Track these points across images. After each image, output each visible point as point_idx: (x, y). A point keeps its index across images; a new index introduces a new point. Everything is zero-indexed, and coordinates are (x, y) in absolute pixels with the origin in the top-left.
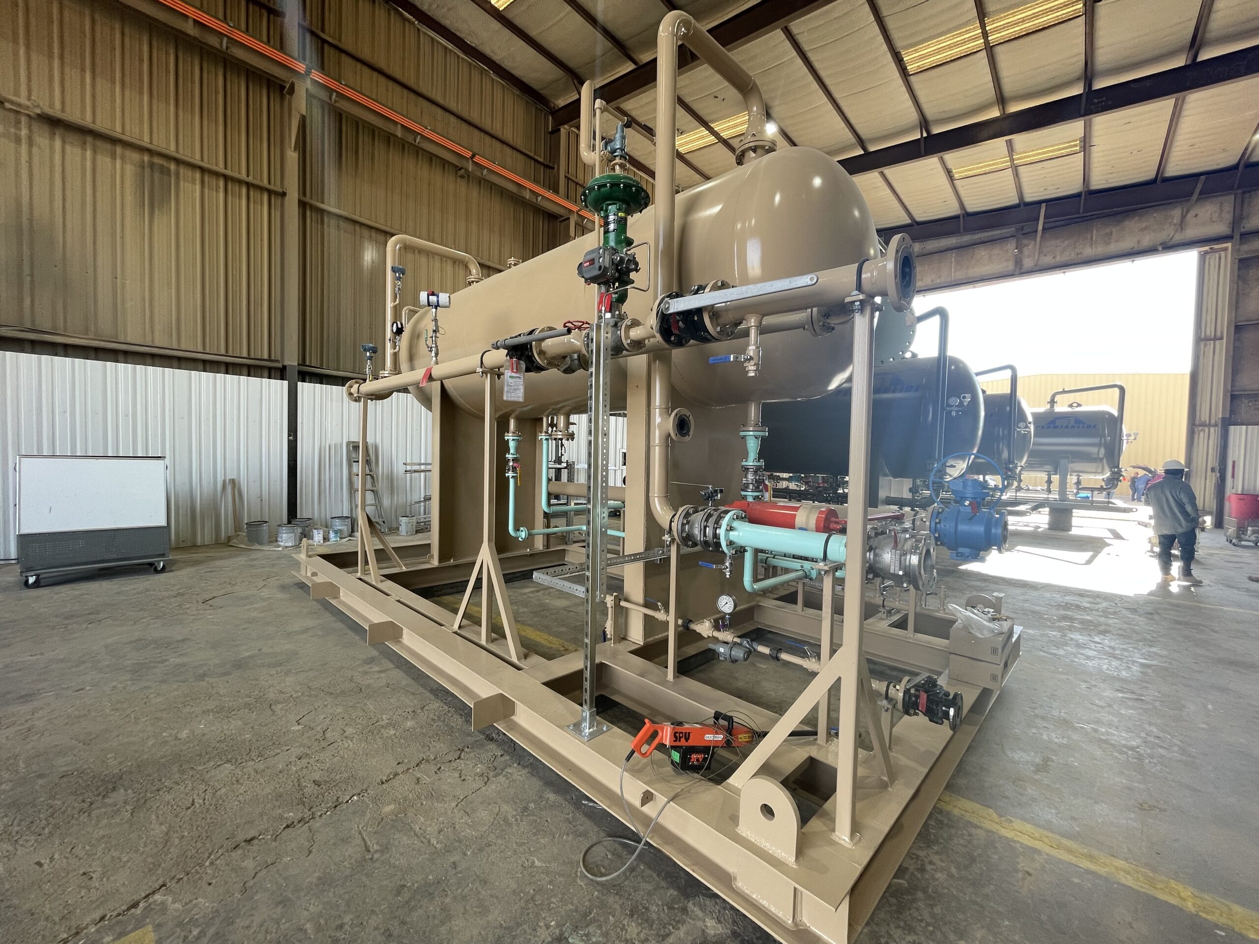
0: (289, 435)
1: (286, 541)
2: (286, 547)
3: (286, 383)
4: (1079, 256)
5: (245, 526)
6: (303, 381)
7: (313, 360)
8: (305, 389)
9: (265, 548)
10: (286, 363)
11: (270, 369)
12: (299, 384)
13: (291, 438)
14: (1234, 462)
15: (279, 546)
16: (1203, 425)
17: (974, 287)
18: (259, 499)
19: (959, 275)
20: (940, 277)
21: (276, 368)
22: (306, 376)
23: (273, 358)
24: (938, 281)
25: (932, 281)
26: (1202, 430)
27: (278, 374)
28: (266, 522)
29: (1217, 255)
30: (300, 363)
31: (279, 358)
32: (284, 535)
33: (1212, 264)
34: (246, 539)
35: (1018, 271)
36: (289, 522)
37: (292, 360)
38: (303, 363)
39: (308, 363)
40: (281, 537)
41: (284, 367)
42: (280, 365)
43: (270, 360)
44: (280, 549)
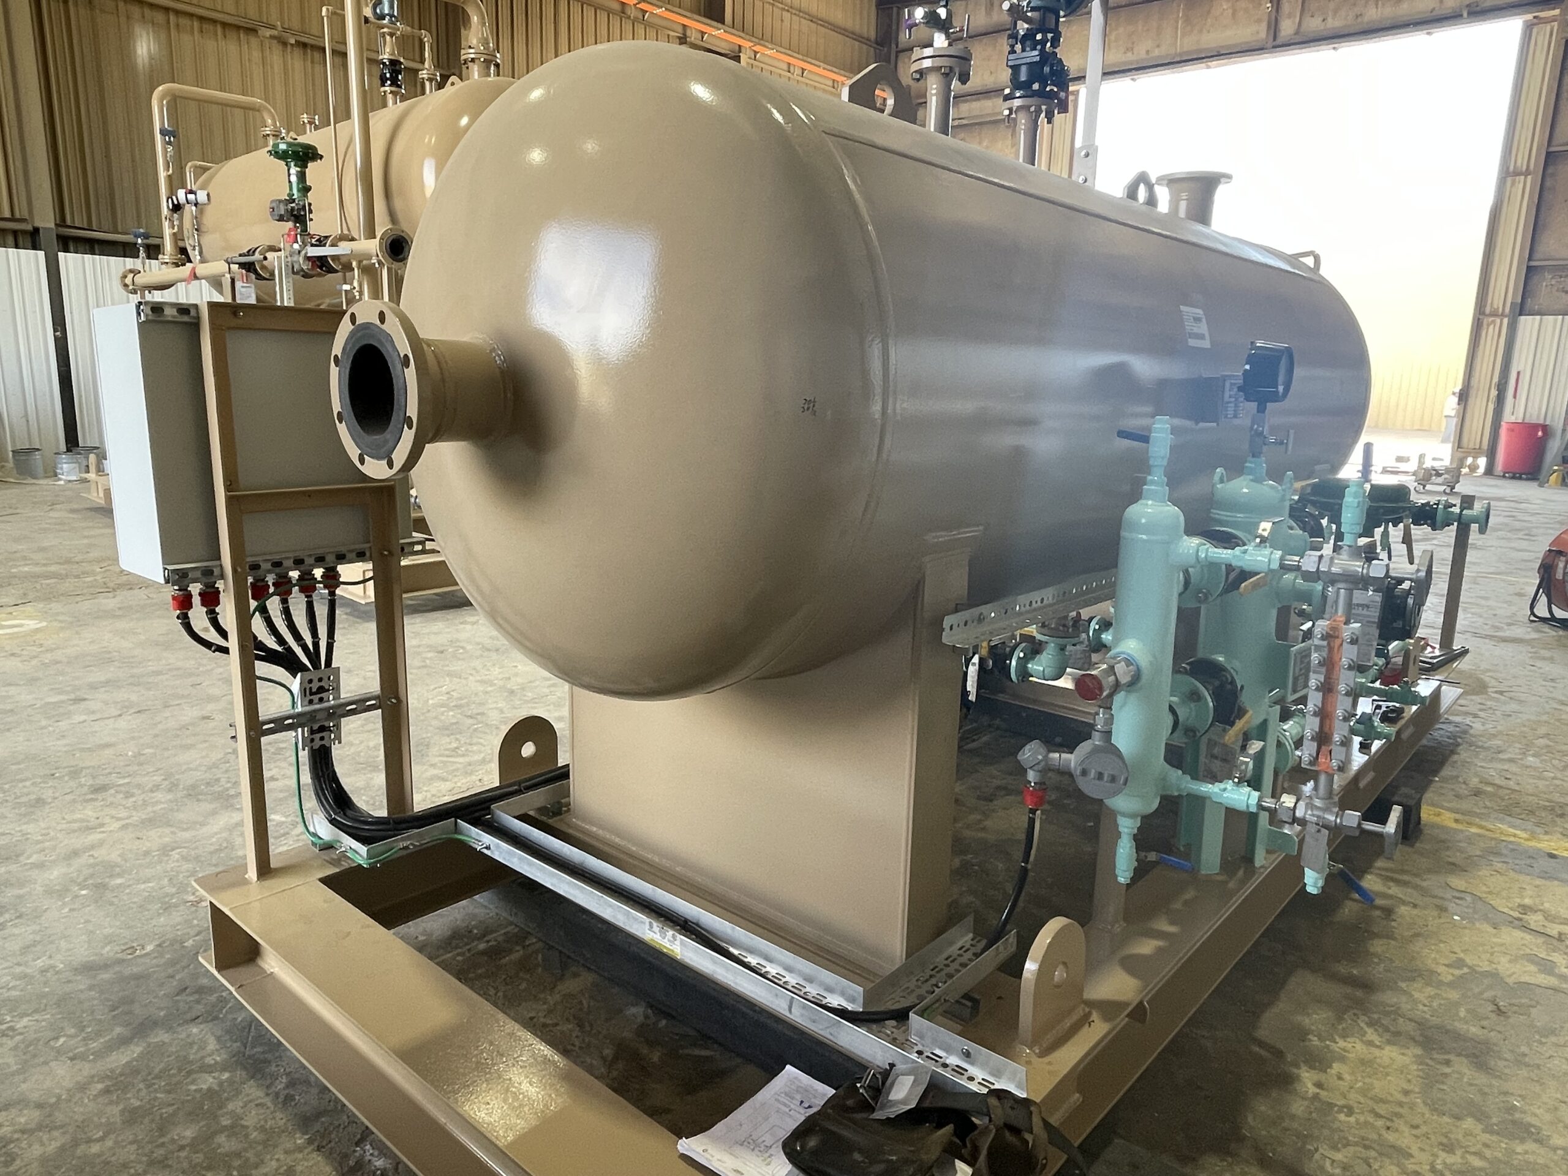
0: (55, 331)
1: (69, 473)
2: (70, 481)
3: (41, 254)
4: (1359, 20)
5: (11, 454)
6: (66, 250)
7: (76, 217)
8: (68, 261)
9: (41, 482)
10: (38, 223)
11: (15, 233)
12: (61, 255)
13: (58, 333)
14: (1519, 373)
15: (60, 479)
16: (1494, 314)
17: (1208, 67)
18: (24, 420)
19: (1187, 43)
20: (1158, 46)
21: (24, 232)
22: (67, 243)
23: (17, 215)
24: (1157, 52)
25: (1148, 52)
26: (1493, 322)
27: (28, 240)
28: (38, 450)
29: (1548, 27)
30: (58, 222)
31: (26, 215)
32: (65, 466)
33: (1539, 43)
34: (15, 471)
35: (1270, 43)
36: (69, 450)
37: (46, 220)
38: (62, 223)
39: (69, 222)
40: (62, 469)
41: (36, 230)
42: (29, 228)
43: (13, 219)
44: (62, 482)
